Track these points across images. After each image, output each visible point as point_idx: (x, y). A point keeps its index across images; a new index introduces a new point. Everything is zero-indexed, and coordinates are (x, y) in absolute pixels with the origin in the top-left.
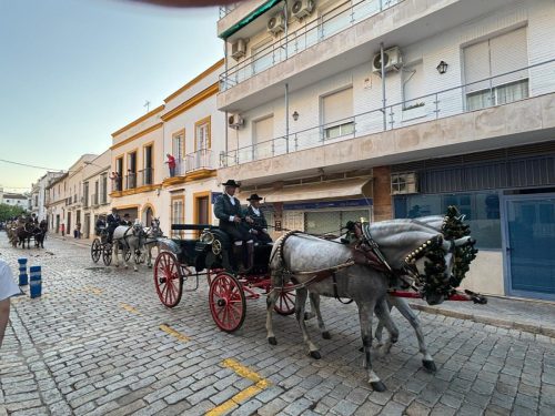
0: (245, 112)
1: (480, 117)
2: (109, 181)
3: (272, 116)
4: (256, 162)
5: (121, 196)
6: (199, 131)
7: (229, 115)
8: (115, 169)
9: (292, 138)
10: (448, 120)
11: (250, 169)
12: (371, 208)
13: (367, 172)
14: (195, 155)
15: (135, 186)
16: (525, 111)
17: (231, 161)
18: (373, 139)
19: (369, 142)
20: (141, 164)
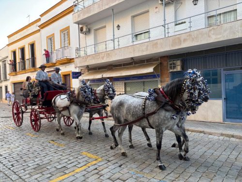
0: (90, 24)
1: (211, 30)
2: (8, 66)
3: (105, 27)
4: (97, 54)
5: (16, 75)
6: (63, 35)
7: (80, 26)
8: (11, 58)
9: (116, 41)
10: (195, 32)
11: (94, 58)
12: (159, 79)
13: (156, 60)
14: (61, 50)
15: (24, 69)
16: (231, 28)
17: (82, 53)
18: (159, 42)
19: (157, 43)
20: (28, 55)
